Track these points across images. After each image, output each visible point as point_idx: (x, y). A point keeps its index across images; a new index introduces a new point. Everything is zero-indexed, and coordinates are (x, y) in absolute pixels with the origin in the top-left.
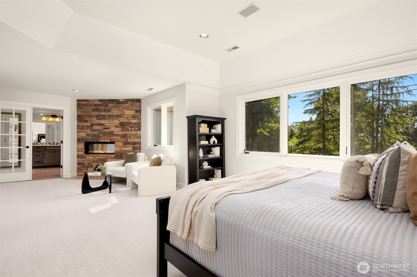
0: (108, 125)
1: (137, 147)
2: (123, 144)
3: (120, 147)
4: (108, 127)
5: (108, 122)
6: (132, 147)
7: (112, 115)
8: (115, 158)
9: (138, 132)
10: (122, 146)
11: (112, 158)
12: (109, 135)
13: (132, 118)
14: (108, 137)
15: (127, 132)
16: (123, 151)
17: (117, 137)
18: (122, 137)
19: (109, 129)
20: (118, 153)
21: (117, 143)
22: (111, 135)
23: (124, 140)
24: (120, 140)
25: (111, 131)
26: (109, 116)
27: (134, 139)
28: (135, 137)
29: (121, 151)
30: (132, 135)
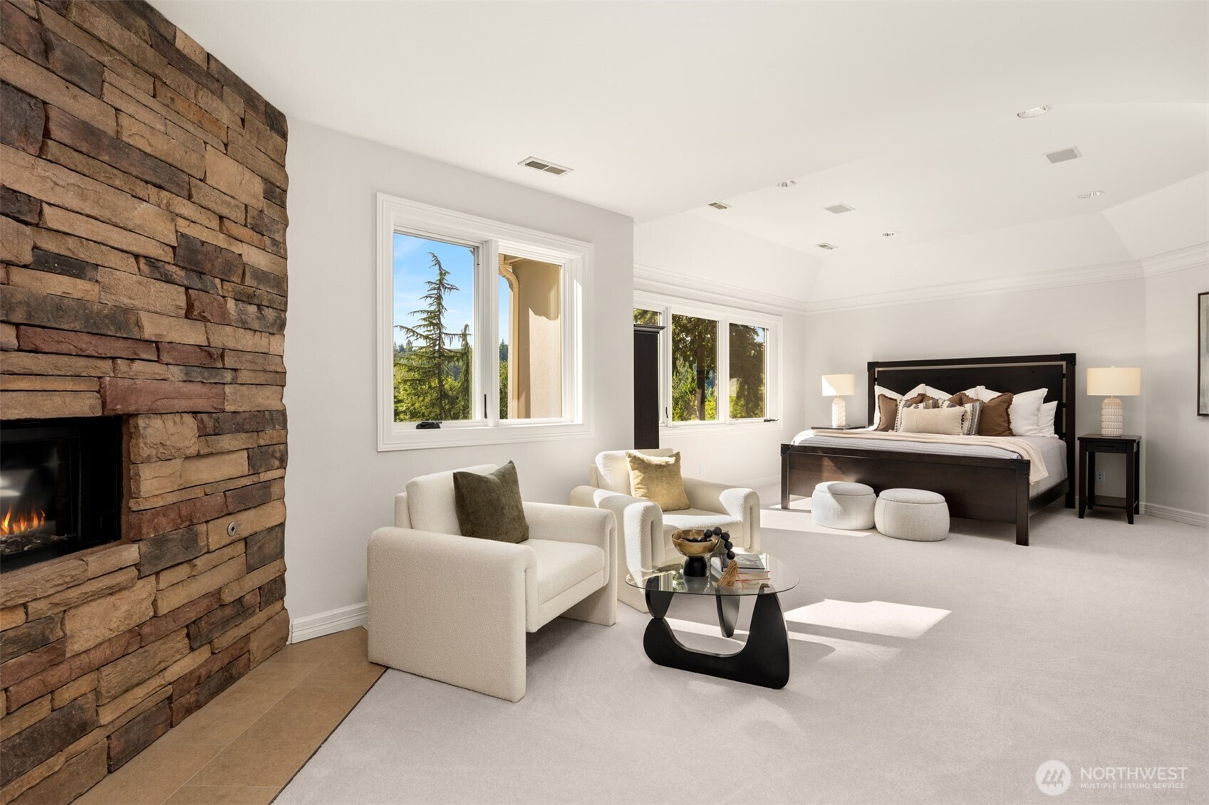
0: (82, 227)
1: (271, 448)
2: (203, 434)
3: (177, 464)
4: (83, 255)
5: (83, 197)
6: (245, 454)
7: (117, 144)
8: (146, 569)
9: (272, 338)
10: (193, 451)
11: (120, 578)
12: (94, 340)
13: (245, 226)
14: (82, 362)
15: (225, 337)
16: (199, 492)
17: (157, 368)
18: (197, 375)
19: (90, 273)
20: (163, 521)
21: (157, 422)
22: (105, 347)
23: (199, 396)
24: (181, 396)
25: (109, 300)
26: (88, 131)
27: (254, 390)
28: (261, 378)
29: (186, 495)
30: (249, 357)
